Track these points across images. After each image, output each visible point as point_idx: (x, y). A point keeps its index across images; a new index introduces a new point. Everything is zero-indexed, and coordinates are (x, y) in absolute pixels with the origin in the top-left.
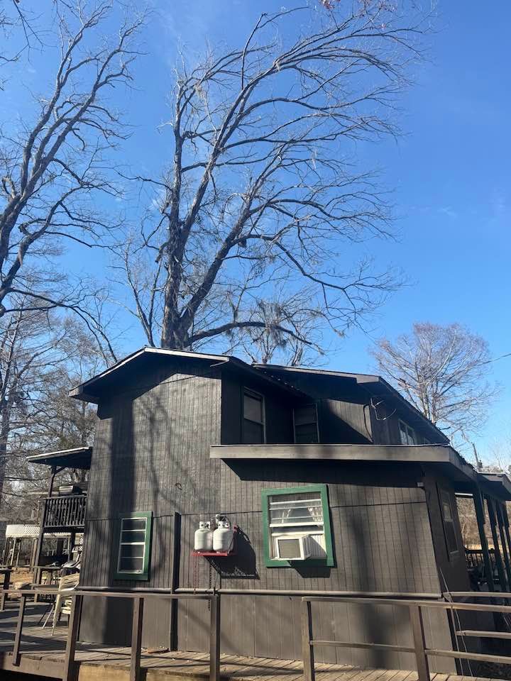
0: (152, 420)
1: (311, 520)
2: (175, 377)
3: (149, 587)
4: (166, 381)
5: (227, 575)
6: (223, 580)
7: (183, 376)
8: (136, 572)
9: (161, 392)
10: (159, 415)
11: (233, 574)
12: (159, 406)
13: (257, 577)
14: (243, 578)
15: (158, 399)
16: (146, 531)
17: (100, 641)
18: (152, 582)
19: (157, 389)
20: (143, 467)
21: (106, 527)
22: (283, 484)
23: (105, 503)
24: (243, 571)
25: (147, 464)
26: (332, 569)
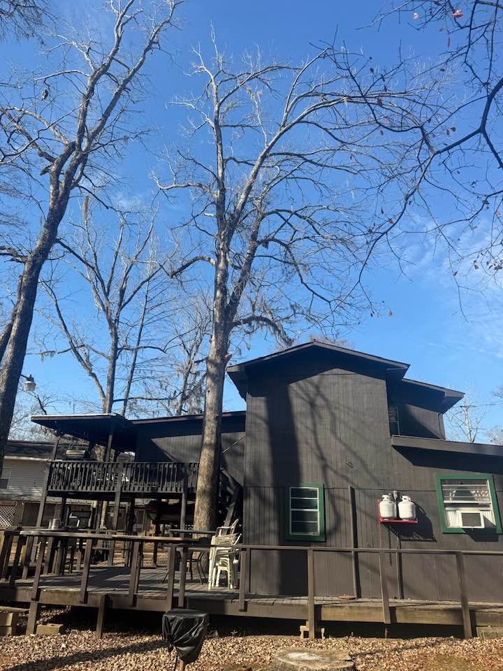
0: (312, 404)
1: (473, 499)
2: (335, 371)
3: (326, 546)
4: (326, 373)
5: (406, 538)
6: (402, 542)
7: (343, 371)
8: (311, 534)
9: (320, 382)
10: (319, 401)
11: (411, 538)
12: (318, 393)
13: (435, 540)
14: (421, 541)
15: (317, 387)
16: (318, 499)
17: (276, 593)
18: (328, 543)
19: (315, 378)
20: (307, 443)
21: (270, 494)
22: (453, 471)
23: (267, 472)
24: (422, 536)
25: (312, 441)
26: (499, 536)
